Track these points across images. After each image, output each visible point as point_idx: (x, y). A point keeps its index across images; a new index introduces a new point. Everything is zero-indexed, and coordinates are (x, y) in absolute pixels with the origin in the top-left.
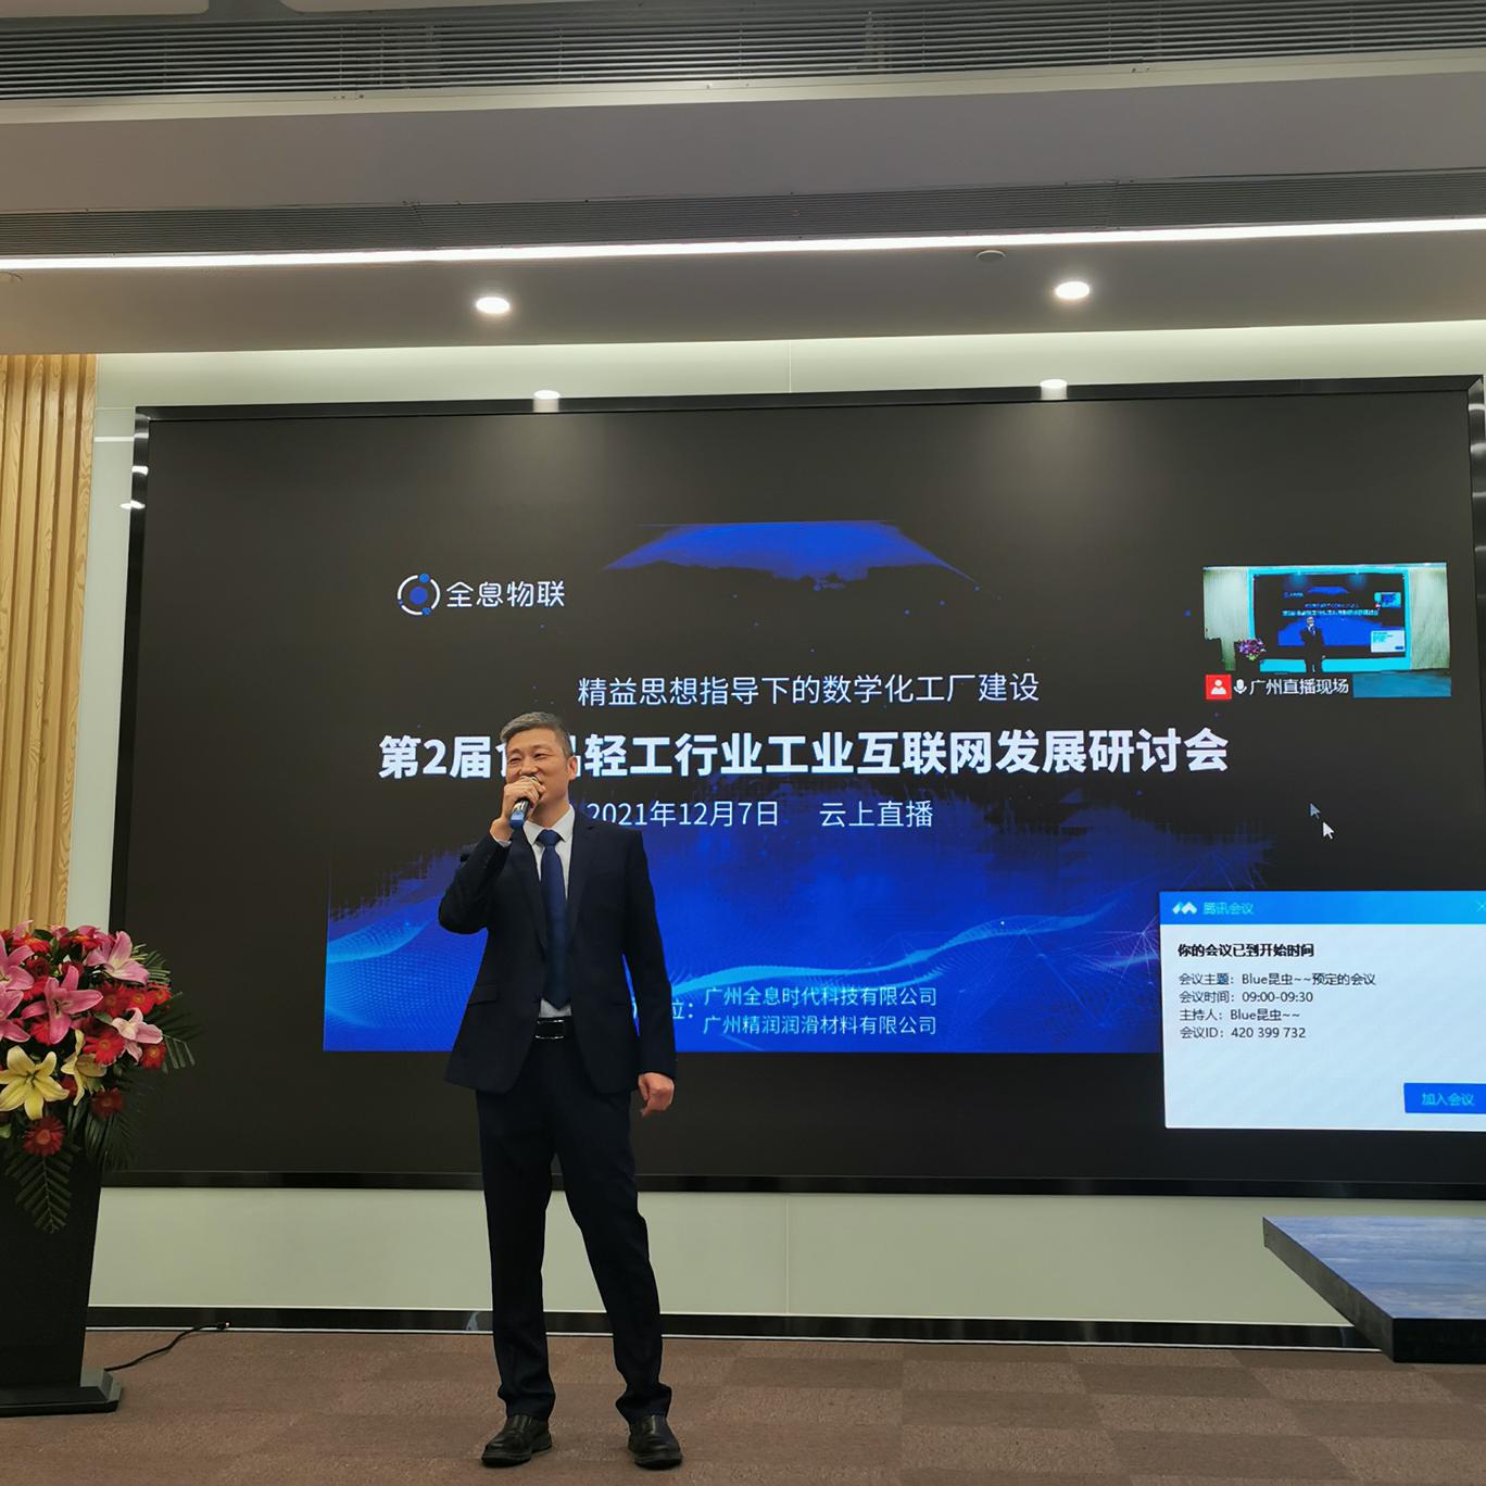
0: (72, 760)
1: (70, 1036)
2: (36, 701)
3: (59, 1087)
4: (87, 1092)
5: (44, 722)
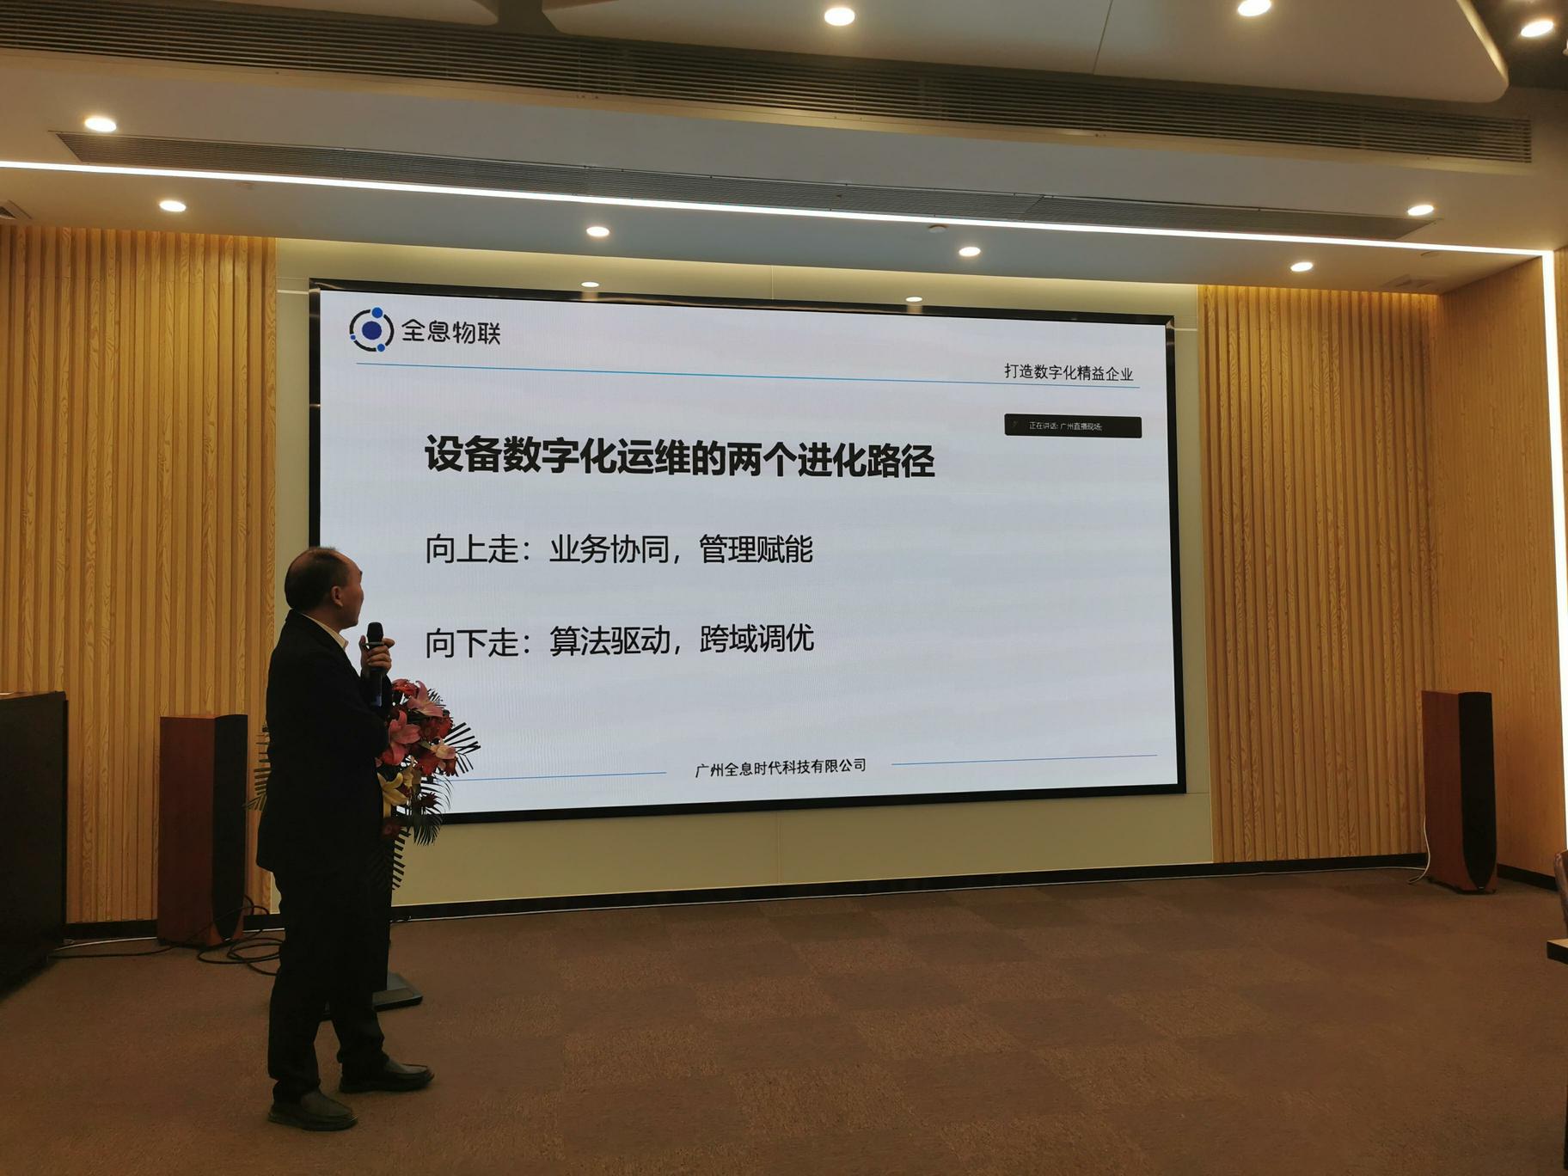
3: (403, 797)
5: (249, 505)
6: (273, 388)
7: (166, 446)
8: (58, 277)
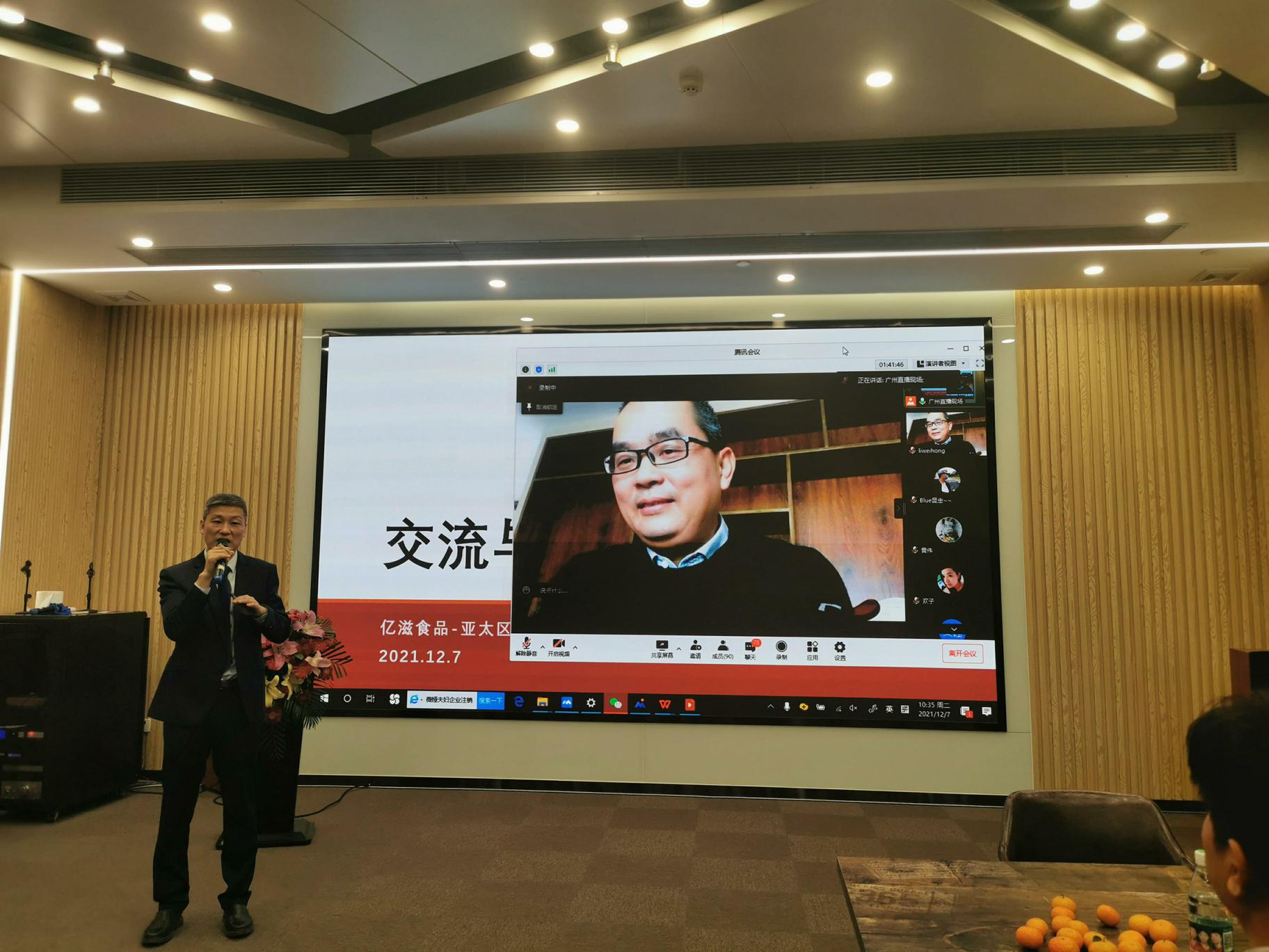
0: (293, 505)
1: (285, 667)
2: (275, 476)
3: (280, 692)
4: (293, 692)
5: (279, 486)
6: (298, 405)
7: (230, 446)
8: (171, 338)
